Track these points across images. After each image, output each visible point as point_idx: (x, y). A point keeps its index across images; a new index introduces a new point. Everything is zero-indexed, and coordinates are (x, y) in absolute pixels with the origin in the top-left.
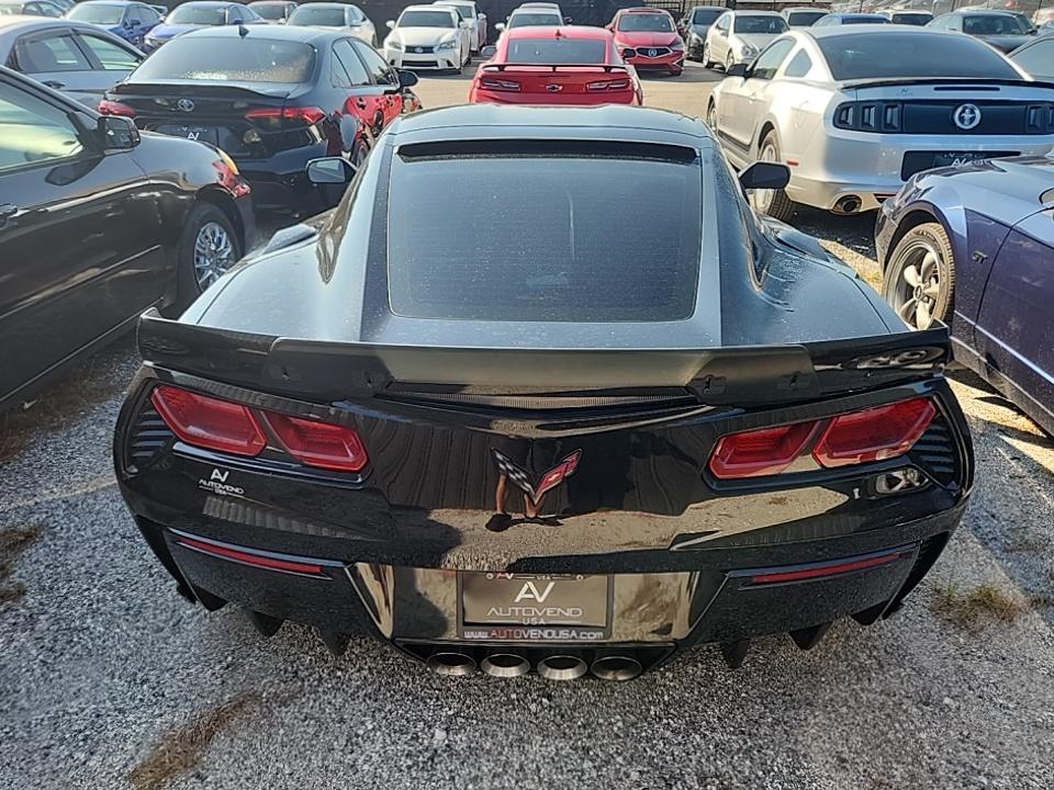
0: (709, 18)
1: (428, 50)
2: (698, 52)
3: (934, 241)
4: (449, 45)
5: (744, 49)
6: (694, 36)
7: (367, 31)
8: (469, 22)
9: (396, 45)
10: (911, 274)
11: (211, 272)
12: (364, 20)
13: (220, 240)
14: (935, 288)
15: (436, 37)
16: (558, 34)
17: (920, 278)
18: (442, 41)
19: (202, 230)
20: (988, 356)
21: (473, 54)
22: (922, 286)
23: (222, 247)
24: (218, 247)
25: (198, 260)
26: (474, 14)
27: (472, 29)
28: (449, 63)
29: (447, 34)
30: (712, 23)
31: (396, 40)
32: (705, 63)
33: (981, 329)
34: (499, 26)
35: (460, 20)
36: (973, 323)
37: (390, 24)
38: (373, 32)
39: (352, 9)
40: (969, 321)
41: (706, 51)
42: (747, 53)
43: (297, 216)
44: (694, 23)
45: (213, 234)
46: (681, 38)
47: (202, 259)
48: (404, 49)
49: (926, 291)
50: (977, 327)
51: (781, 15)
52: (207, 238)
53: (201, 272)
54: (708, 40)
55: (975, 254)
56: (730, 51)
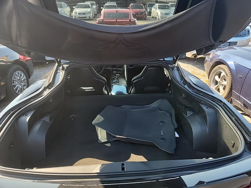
0: (152, 6)
1: (84, 14)
2: (150, 13)
3: (224, 70)
4: (89, 13)
5: (161, 13)
6: (149, 10)
7: (68, 9)
8: (94, 7)
9: (76, 13)
10: (217, 78)
11: (18, 85)
12: (67, 6)
13: (21, 75)
14: (225, 83)
15: (86, 11)
16: (117, 11)
17: (220, 79)
18: (87, 12)
19: (14, 73)
20: (244, 105)
21: (95, 15)
22: (221, 82)
23: (22, 77)
24: (20, 77)
25: (13, 82)
26: (95, 5)
27: (95, 9)
28: (89, 17)
29: (89, 10)
30: (153, 7)
31: (76, 12)
32: (152, 16)
33: (241, 97)
34: (102, 8)
35: (92, 6)
36: (239, 95)
37: (74, 7)
38: (70, 9)
39: (64, 4)
40: (238, 94)
41: (152, 14)
42: (162, 14)
43: (47, 63)
44: (148, 6)
45: (19, 73)
46: (146, 10)
47: (15, 82)
48: (78, 14)
49: (222, 83)
50: (240, 96)
51: (168, 5)
52: (16, 75)
53: (14, 86)
54: (152, 11)
55: (238, 76)
56: (157, 14)
